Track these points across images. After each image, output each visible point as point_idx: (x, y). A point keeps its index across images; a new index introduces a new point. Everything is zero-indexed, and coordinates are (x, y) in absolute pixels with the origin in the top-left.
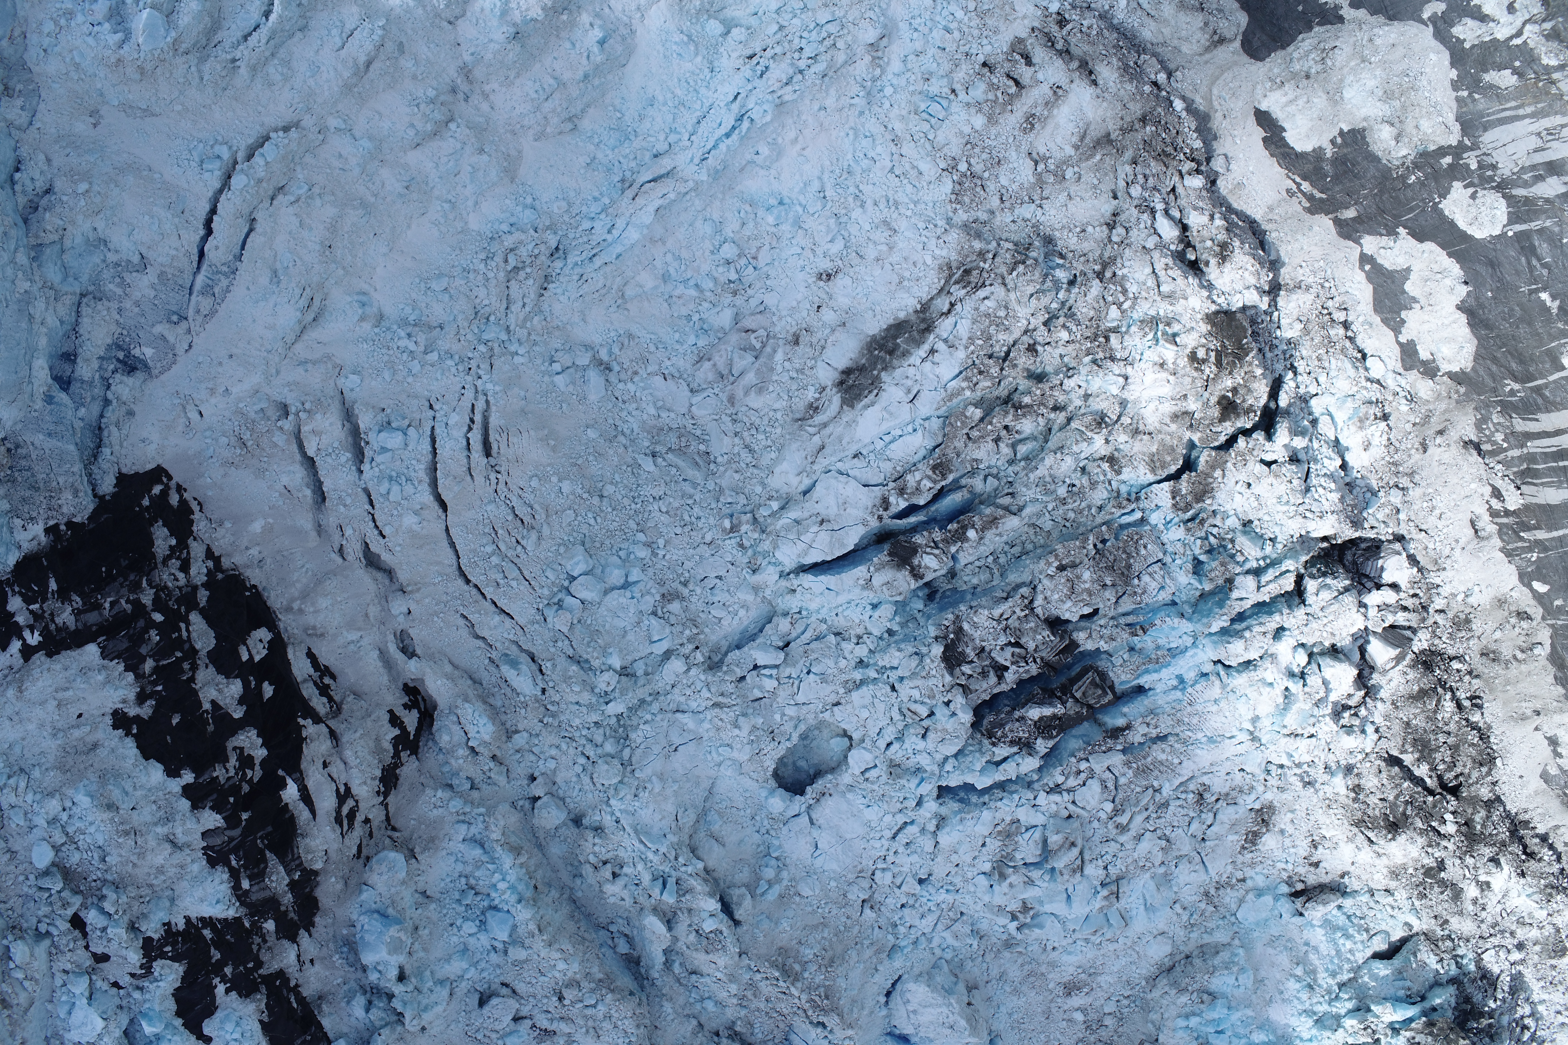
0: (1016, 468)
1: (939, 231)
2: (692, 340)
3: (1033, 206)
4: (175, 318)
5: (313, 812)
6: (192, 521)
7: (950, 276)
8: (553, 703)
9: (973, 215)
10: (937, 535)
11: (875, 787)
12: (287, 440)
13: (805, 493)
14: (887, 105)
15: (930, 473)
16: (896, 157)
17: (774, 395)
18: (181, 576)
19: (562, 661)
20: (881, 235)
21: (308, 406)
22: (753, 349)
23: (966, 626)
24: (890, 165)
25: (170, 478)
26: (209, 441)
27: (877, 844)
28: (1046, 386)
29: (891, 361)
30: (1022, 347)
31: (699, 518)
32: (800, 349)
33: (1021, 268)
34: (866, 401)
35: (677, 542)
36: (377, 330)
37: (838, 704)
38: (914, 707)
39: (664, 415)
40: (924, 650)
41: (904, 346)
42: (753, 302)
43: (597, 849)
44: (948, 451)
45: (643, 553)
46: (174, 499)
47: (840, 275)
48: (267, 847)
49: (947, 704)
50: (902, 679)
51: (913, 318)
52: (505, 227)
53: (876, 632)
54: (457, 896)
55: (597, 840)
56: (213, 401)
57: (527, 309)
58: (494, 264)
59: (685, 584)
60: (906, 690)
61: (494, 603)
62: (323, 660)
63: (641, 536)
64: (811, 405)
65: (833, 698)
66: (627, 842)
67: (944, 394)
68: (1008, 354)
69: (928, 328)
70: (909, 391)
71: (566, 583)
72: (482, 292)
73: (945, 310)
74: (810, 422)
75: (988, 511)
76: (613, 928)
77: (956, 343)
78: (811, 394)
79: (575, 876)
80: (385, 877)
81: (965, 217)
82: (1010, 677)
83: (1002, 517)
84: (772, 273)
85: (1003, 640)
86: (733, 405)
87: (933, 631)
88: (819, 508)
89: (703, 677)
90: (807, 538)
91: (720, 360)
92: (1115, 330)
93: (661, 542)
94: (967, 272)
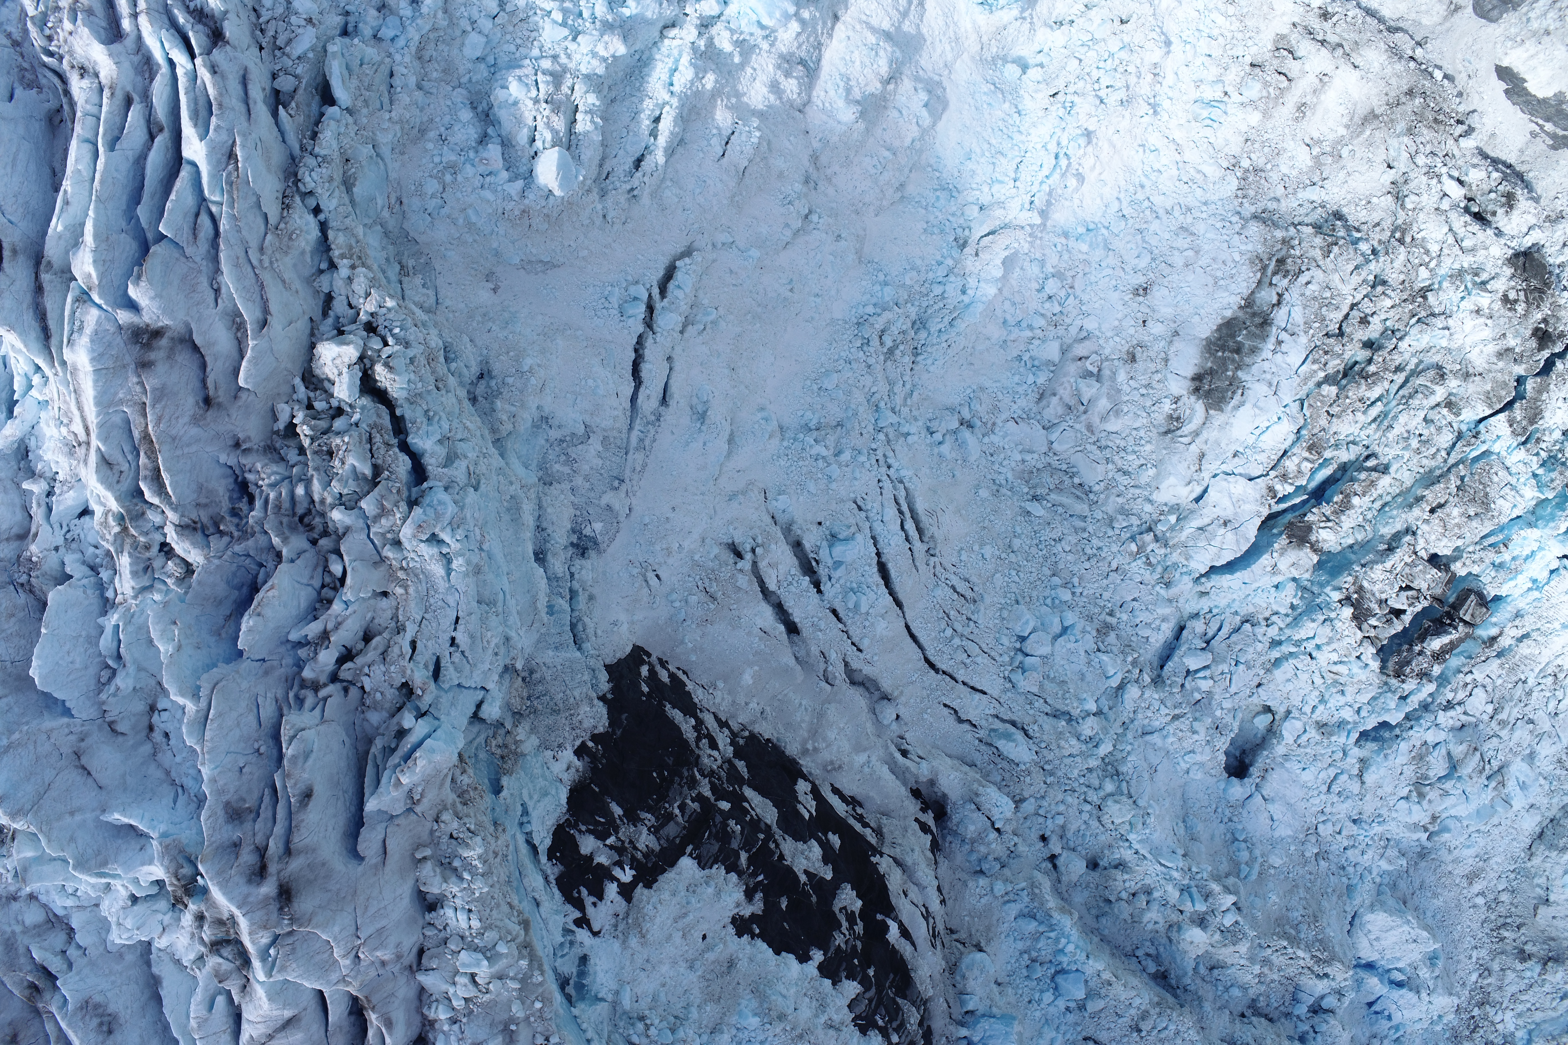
0: (1367, 432)
1: (1237, 227)
2: (1031, 379)
3: (1317, 187)
4: (616, 484)
5: (913, 944)
6: (689, 693)
7: (1264, 268)
8: (1047, 762)
9: (1260, 206)
10: (1327, 509)
11: (1308, 750)
12: (750, 580)
13: (1198, 500)
14: (1165, 117)
15: (1306, 454)
16: (1181, 165)
17: (1131, 415)
18: (715, 753)
19: (1043, 719)
20: (1182, 242)
21: (759, 540)
22: (1091, 374)
23: (1365, 584)
24: (1177, 173)
25: (649, 655)
26: (677, 604)
27: (1316, 801)
28: (1384, 353)
29: (1242, 360)
30: (1355, 321)
31: (1099, 548)
32: (1140, 365)
33: (1336, 249)
34: (1233, 403)
35: (1088, 576)
36: (785, 444)
37: (1259, 685)
38: (1335, 668)
39: (1028, 457)
40: (1333, 615)
41: (1248, 343)
42: (1074, 330)
43: (1127, 885)
44: (1315, 431)
45: (1066, 595)
46: (664, 676)
47: (1155, 288)
48: (896, 994)
49: (1358, 657)
50: (1318, 647)
51: (1240, 314)
52: (870, 310)
53: (1283, 611)
54: (1025, 972)
55: (1126, 877)
56: (670, 561)
57: (908, 386)
58: (872, 350)
59: (1111, 614)
60: (1324, 657)
61: (964, 683)
62: (847, 792)
63: (1056, 580)
64: (1171, 417)
65: (1256, 681)
66: (1151, 870)
67: (1298, 380)
68: (1340, 328)
69: (1266, 322)
70: (1270, 384)
71: (1018, 645)
72: (868, 380)
73: (1275, 301)
74: (1179, 433)
75: (1363, 475)
76: (1140, 953)
77: (1296, 330)
78: (1167, 407)
79: (1097, 917)
80: (980, 980)
81: (1253, 209)
82: (1407, 618)
83: (1378, 479)
84: (1085, 298)
85: (1397, 588)
86: (1092, 433)
87: (1336, 596)
88: (1218, 511)
89: (1156, 696)
90: (1216, 542)
91: (1065, 393)
92: (1428, 289)
93: (1076, 580)
94: (1281, 262)
